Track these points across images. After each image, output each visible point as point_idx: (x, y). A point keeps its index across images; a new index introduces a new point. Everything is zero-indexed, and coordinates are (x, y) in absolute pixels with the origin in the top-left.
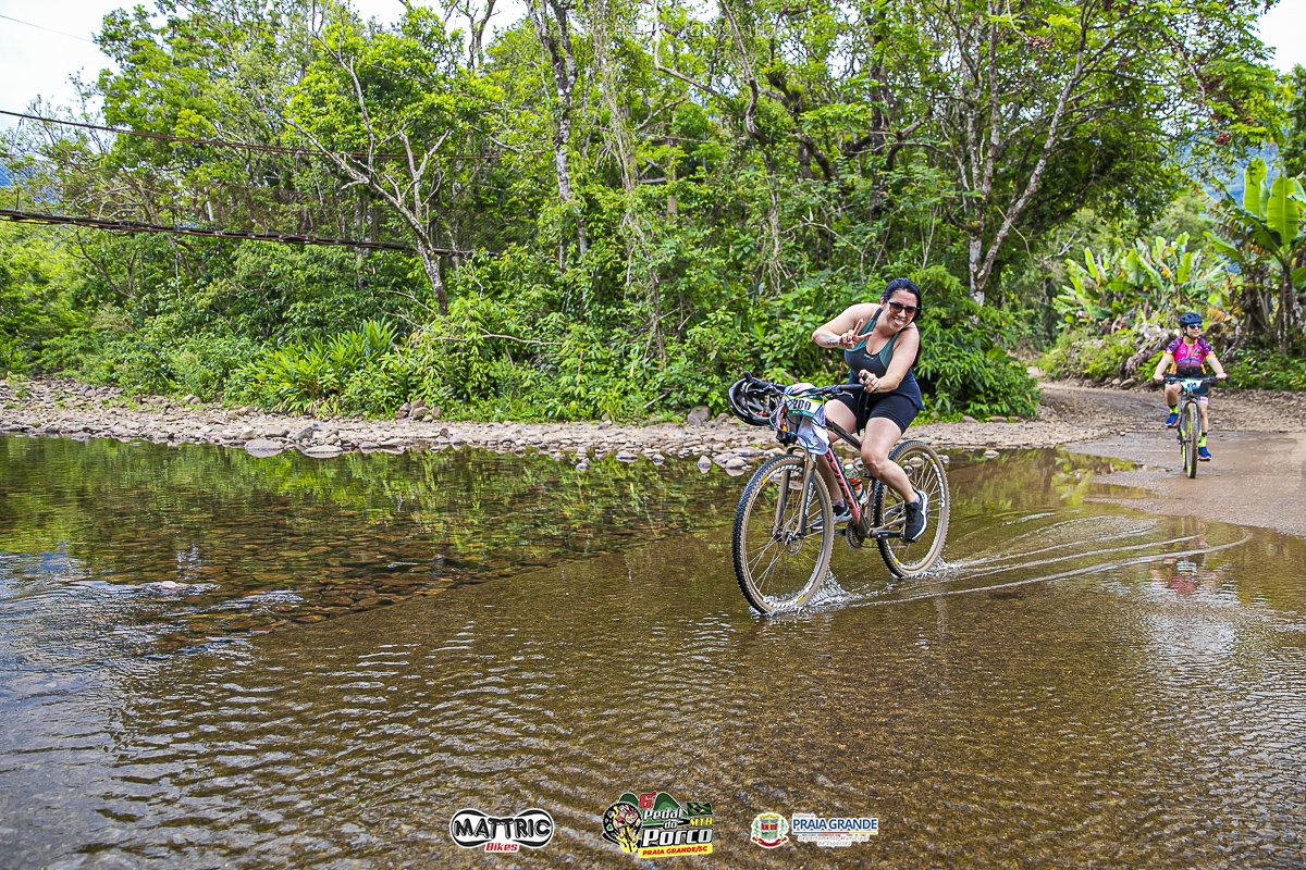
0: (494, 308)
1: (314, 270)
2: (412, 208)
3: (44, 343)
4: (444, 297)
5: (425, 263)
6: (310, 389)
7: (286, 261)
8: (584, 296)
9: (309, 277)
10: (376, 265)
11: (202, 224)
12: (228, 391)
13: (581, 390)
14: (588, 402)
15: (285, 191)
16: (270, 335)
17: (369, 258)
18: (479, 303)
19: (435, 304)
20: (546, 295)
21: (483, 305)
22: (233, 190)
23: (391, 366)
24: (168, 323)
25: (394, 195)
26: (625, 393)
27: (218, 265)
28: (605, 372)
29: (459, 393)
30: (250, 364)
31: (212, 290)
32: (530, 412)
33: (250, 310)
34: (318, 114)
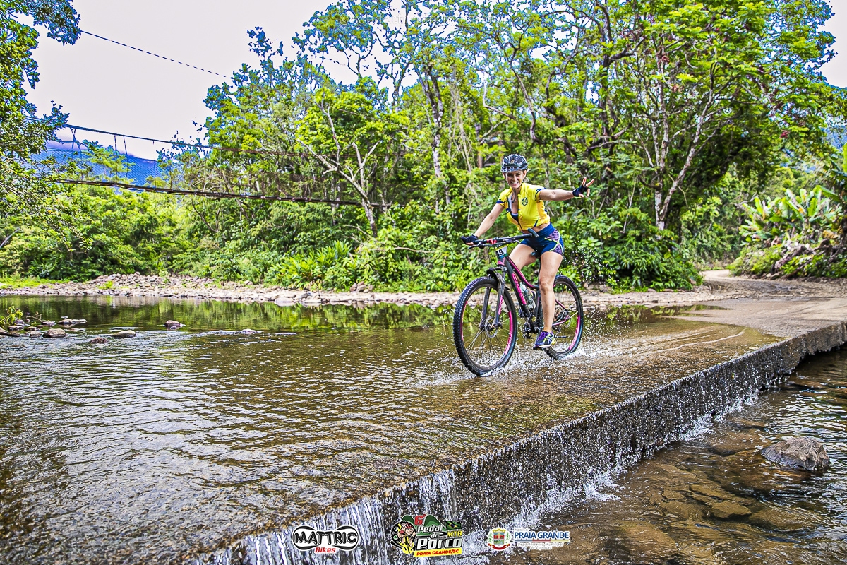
0: (401, 234)
1: (310, 215)
2: (360, 182)
3: (174, 257)
4: (376, 228)
5: (367, 212)
6: (307, 277)
7: (296, 211)
8: (448, 227)
9: (308, 219)
10: (342, 213)
11: (254, 193)
12: (266, 279)
13: (444, 276)
14: (448, 282)
15: (296, 176)
16: (288, 250)
17: (339, 208)
18: (393, 231)
19: (371, 232)
20: (428, 227)
21: (395, 233)
22: (271, 175)
23: (348, 265)
24: (237, 245)
25: (350, 176)
26: (468, 277)
27: (262, 214)
28: (457, 267)
29: (382, 278)
30: (278, 265)
31: (259, 227)
32: (418, 288)
33: (277, 237)
34: (312, 135)
